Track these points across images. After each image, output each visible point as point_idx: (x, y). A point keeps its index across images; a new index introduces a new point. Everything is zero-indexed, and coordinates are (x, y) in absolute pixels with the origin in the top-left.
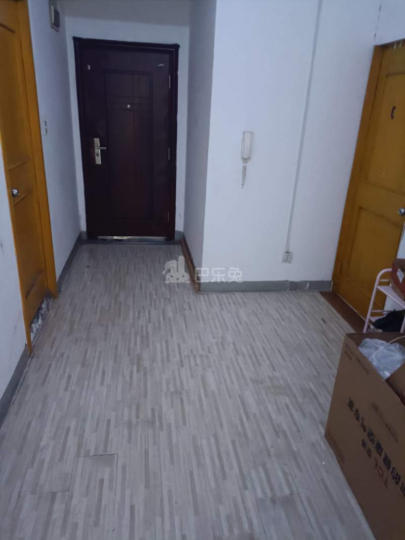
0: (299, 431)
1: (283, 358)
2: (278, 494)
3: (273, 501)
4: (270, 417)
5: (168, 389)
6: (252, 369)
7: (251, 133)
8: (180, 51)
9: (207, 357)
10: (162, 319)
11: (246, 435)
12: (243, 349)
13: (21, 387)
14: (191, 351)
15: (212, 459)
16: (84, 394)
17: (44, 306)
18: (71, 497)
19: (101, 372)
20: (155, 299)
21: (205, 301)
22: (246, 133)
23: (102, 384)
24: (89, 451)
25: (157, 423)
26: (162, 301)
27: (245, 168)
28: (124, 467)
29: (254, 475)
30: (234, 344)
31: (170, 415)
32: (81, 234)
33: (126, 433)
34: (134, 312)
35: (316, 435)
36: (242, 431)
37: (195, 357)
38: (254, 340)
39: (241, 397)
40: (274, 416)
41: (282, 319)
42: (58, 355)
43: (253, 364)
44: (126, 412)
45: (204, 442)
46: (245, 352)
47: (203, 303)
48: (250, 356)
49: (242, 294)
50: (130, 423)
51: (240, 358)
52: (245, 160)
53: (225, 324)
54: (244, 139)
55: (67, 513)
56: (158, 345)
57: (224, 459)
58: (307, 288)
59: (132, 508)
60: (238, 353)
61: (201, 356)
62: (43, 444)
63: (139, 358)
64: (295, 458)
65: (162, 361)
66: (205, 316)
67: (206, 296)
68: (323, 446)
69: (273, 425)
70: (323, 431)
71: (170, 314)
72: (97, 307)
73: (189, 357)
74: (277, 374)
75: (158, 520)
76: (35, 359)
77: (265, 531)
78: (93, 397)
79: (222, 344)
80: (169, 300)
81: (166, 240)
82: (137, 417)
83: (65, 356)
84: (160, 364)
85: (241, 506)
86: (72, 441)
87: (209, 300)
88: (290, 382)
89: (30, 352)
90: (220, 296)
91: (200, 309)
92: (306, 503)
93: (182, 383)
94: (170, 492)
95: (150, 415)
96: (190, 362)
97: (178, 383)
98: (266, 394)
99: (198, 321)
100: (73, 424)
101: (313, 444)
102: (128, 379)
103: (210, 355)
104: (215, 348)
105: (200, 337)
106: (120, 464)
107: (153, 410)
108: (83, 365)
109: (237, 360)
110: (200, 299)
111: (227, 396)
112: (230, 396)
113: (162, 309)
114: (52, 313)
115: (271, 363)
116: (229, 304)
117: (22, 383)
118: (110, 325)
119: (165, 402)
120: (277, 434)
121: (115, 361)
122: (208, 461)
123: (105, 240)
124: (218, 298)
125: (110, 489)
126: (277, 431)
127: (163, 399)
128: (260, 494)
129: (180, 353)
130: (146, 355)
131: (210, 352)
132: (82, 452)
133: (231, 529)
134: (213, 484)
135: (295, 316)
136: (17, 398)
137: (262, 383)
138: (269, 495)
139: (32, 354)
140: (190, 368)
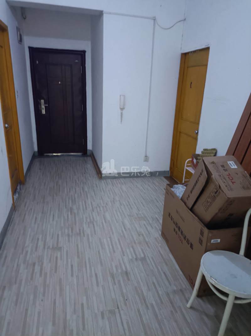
0: (149, 233)
1: (144, 206)
2: (139, 256)
3: (136, 259)
4: (136, 229)
5: (87, 220)
6: (128, 210)
7: (124, 96)
8: (87, 54)
9: (106, 207)
10: (82, 191)
11: (124, 237)
12: (124, 203)
13: (11, 223)
14: (98, 205)
15: (109, 246)
16: (44, 224)
17: (18, 188)
18: (43, 264)
19: (52, 216)
20: (78, 183)
21: (104, 183)
22: (121, 96)
23: (53, 220)
24: (49, 246)
25: (82, 234)
26: (82, 183)
27: (122, 114)
28: (67, 252)
29: (128, 250)
30: (119, 201)
31: (88, 231)
32: (34, 152)
33: (67, 238)
34: (67, 190)
35: (157, 234)
36: (122, 235)
37: (99, 207)
38: (130, 199)
39: (123, 223)
40: (138, 229)
41: (144, 189)
42: (29, 209)
43: (129, 209)
44: (66, 231)
45: (105, 240)
46: (125, 204)
47: (104, 184)
48: (127, 205)
49: (123, 179)
50: (68, 235)
51: (122, 207)
52: (122, 109)
53: (115, 193)
54: (120, 99)
55: (41, 269)
56: (81, 203)
57: (114, 246)
58: (157, 175)
59: (72, 266)
60: (121, 205)
61: (103, 207)
62: (26, 245)
63: (71, 209)
64: (147, 244)
65: (83, 210)
66: (104, 189)
67: (105, 181)
68: (160, 239)
69: (138, 232)
70: (160, 233)
71: (86, 189)
72: (47, 188)
73: (96, 208)
74: (140, 212)
75: (84, 269)
76: (17, 212)
77: (132, 270)
78: (49, 226)
79: (113, 201)
80: (86, 183)
81: (82, 155)
82: (72, 232)
83: (33, 210)
84: (82, 211)
85: (121, 262)
86: (41, 244)
87: (107, 183)
88: (146, 215)
89: (14, 208)
90: (112, 180)
91: (102, 186)
92: (151, 259)
93: (93, 218)
94: (89, 259)
95: (78, 231)
96: (97, 210)
97: (92, 218)
98: (135, 220)
99: (101, 192)
100: (40, 237)
101: (155, 238)
102: (66, 217)
103: (107, 206)
104: (110, 203)
105: (102, 198)
106: (65, 250)
107: (80, 230)
108: (42, 213)
109: (121, 208)
110: (102, 182)
111: (116, 222)
112: (117, 222)
113: (82, 188)
114: (23, 191)
115: (137, 208)
116: (117, 183)
117: (12, 221)
118: (55, 195)
119: (85, 226)
120: (139, 235)
121: (59, 210)
122: (107, 247)
123: (48, 156)
124: (111, 181)
125: (61, 259)
126: (139, 234)
127: (84, 225)
128: (130, 257)
129: (92, 206)
130: (74, 207)
131: (107, 205)
132: (46, 247)
133: (117, 270)
134: (109, 255)
135: (151, 188)
136: (10, 228)
137: (133, 216)
138: (135, 257)
139: (15, 210)
140: (97, 211)
